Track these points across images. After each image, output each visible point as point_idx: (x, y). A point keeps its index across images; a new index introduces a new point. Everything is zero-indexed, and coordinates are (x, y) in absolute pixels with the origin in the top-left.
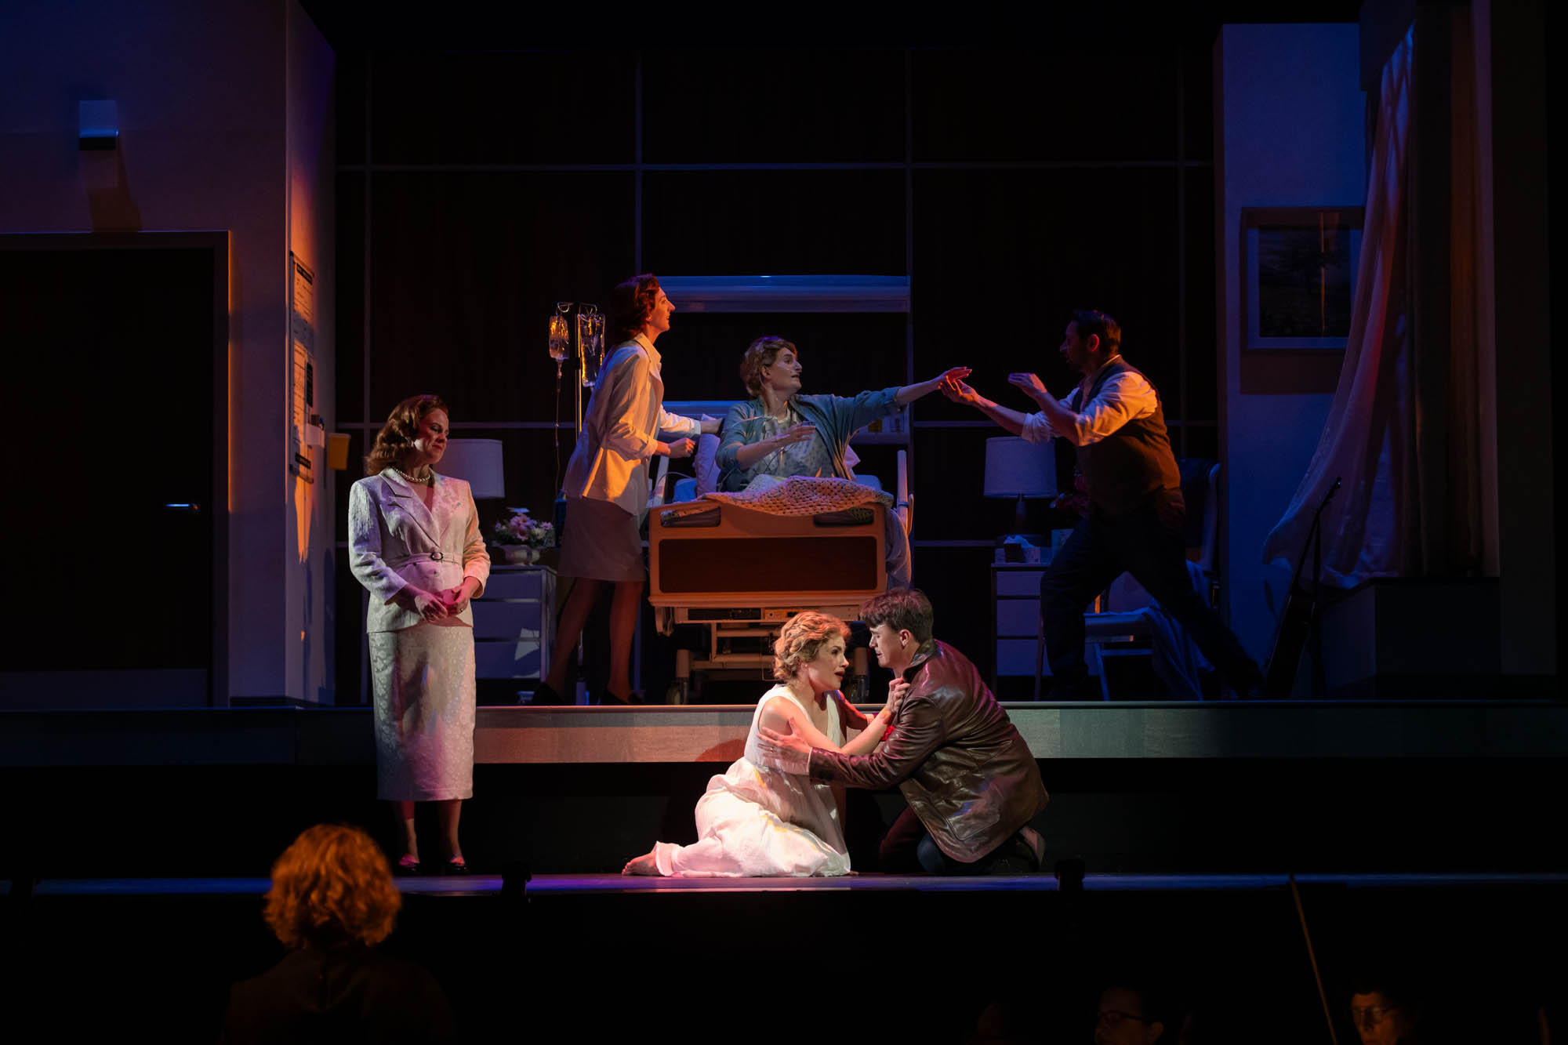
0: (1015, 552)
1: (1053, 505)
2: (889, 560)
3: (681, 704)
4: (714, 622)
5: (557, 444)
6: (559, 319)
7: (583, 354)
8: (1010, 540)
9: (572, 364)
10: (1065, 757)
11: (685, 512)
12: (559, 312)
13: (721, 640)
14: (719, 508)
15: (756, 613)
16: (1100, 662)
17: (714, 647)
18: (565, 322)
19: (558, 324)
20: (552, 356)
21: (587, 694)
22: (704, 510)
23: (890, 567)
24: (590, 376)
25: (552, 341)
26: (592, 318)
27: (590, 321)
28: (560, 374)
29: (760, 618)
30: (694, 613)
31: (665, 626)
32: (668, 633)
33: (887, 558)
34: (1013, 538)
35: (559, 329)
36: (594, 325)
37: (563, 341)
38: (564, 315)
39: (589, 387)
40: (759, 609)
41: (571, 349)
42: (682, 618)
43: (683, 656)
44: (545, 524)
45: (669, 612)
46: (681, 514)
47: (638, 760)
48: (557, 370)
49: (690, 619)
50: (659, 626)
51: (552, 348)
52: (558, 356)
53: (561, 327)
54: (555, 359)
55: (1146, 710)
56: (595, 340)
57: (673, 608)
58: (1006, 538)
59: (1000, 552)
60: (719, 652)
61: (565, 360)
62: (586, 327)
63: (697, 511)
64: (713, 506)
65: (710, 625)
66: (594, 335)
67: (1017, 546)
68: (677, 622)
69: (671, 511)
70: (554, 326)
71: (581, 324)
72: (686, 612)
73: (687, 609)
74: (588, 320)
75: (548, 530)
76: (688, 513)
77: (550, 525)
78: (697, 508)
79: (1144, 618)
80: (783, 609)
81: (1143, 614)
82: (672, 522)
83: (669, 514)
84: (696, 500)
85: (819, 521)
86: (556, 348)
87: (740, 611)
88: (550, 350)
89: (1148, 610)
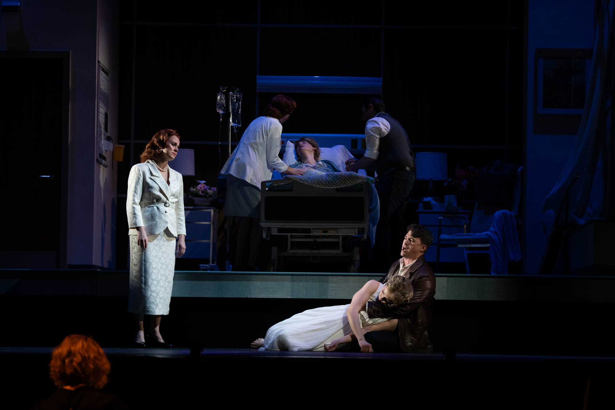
0: (428, 205)
1: (446, 184)
2: (370, 208)
3: (273, 272)
4: (289, 234)
5: (219, 152)
6: (221, 94)
7: (231, 110)
8: (425, 199)
9: (226, 116)
10: (449, 299)
11: (277, 184)
12: (221, 92)
13: (292, 243)
14: (293, 182)
15: (309, 231)
16: (466, 256)
17: (289, 246)
18: (224, 96)
19: (220, 97)
20: (218, 111)
21: (231, 266)
22: (286, 183)
23: (371, 211)
24: (233, 121)
25: (218, 105)
26: (236, 94)
27: (235, 96)
28: (221, 120)
29: (310, 233)
30: (280, 230)
31: (267, 236)
32: (268, 239)
33: (369, 207)
34: (427, 198)
35: (221, 99)
36: (236, 97)
37: (223, 105)
38: (224, 93)
40: (310, 229)
41: (226, 109)
42: (275, 232)
43: (274, 250)
44: (213, 188)
45: (269, 229)
46: (275, 185)
47: (254, 297)
48: (220, 118)
49: (278, 233)
50: (264, 235)
51: (218, 107)
52: (221, 112)
53: (222, 98)
54: (219, 113)
55: (486, 278)
56: (237, 105)
57: (271, 228)
58: (424, 199)
59: (421, 205)
60: (292, 248)
61: (223, 113)
62: (233, 98)
63: (283, 184)
64: (291, 181)
65: (287, 236)
66: (237, 102)
67: (429, 202)
68: (272, 234)
69: (270, 183)
70: (219, 97)
71: (231, 97)
72: (277, 230)
73: (277, 228)
74: (234, 95)
75: (214, 191)
76: (278, 184)
77: (215, 188)
78: (283, 182)
79: (486, 236)
80: (321, 229)
81: (486, 234)
82: (272, 188)
83: (270, 185)
84: (282, 178)
85: (338, 190)
86: (219, 108)
87: (301, 230)
88: (217, 109)
89: (488, 233)
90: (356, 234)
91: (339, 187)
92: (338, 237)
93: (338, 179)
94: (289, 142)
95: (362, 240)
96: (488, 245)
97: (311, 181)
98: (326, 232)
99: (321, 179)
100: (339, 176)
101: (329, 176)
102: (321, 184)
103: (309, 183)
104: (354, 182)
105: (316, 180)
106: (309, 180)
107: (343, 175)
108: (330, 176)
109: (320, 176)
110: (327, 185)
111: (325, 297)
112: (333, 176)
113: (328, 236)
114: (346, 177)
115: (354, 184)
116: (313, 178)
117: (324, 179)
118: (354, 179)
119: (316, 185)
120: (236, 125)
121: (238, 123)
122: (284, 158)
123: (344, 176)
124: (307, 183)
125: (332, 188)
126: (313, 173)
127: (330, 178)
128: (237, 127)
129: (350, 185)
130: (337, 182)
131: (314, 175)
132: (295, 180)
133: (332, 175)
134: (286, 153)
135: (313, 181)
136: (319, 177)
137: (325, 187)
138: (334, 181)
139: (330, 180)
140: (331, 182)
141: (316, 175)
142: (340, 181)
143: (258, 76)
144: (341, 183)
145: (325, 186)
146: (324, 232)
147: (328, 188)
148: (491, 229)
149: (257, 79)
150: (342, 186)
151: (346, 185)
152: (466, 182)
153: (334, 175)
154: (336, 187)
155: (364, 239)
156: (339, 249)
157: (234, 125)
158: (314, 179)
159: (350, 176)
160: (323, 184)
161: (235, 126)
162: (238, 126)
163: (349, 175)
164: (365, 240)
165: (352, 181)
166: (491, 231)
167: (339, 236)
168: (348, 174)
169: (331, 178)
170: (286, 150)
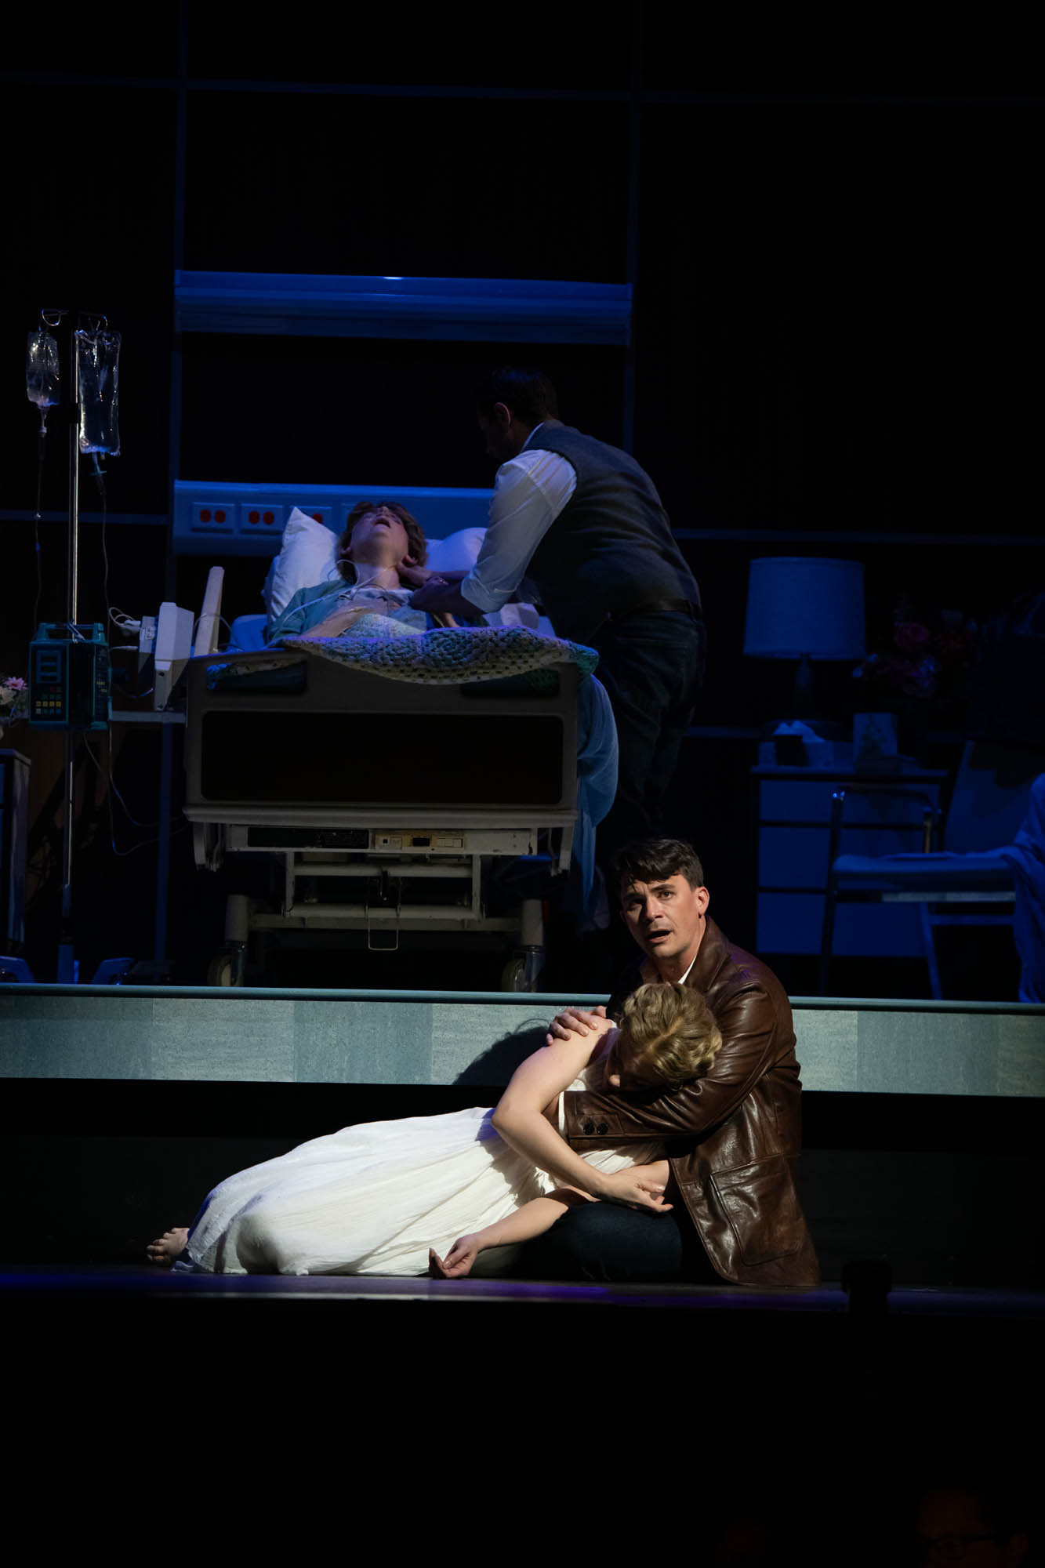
0: (792, 748)
1: (858, 673)
2: (581, 757)
3: (232, 984)
4: (290, 851)
5: (38, 548)
6: (43, 337)
7: (82, 397)
8: (784, 729)
9: (65, 415)
10: (865, 1090)
11: (248, 669)
12: (45, 328)
13: (301, 881)
14: (304, 663)
15: (360, 837)
16: (928, 935)
17: (290, 891)
18: (55, 343)
19: (41, 346)
20: (31, 400)
21: (76, 964)
22: (277, 665)
23: (585, 768)
24: (92, 436)
25: (32, 375)
26: (100, 337)
27: (95, 343)
28: (45, 430)
29: (366, 847)
30: (257, 835)
31: (209, 855)
32: (214, 867)
33: (579, 754)
34: (790, 725)
35: (42, 353)
36: (101, 350)
37: (51, 376)
38: (54, 333)
39: (91, 454)
40: (366, 832)
41: (63, 389)
42: (239, 844)
43: (239, 908)
44: (14, 680)
45: (217, 832)
46: (242, 671)
47: (159, 1076)
48: (41, 425)
49: (250, 845)
50: (200, 855)
51: (31, 386)
52: (43, 402)
53: (47, 352)
54: (35, 404)
55: (1001, 1017)
56: (103, 377)
57: (223, 825)
58: (777, 726)
59: (767, 748)
60: (299, 900)
61: (52, 406)
62: (87, 352)
63: (269, 667)
64: (298, 658)
65: (284, 855)
66: (101, 368)
67: (796, 739)
68: (229, 850)
69: (224, 666)
70: (35, 348)
71: (80, 347)
72: (245, 832)
73: (246, 829)
74: (92, 340)
75: (18, 691)
76: (252, 670)
77: (20, 682)
78: (267, 662)
79: (1004, 865)
80: (407, 831)
81: (1004, 857)
82: (227, 685)
83: (222, 671)
84: (264, 648)
85: (468, 691)
86: (37, 388)
87: (334, 834)
88: (28, 390)
89: (1012, 851)
90: (531, 850)
91: (473, 679)
92: (466, 861)
93: (471, 653)
94: (296, 512)
95: (553, 873)
96: (1009, 896)
97: (371, 657)
98: (425, 842)
99: (409, 652)
100: (474, 640)
101: (436, 639)
102: (406, 668)
103: (363, 667)
104: (526, 662)
105: (389, 654)
106: (362, 654)
107: (488, 637)
108: (442, 639)
109: (405, 641)
110: (429, 671)
111: (417, 1080)
112: (452, 640)
113: (432, 856)
114: (497, 645)
115: (525, 668)
116: (379, 647)
117: (419, 650)
118: (527, 651)
119: (389, 671)
120: (102, 450)
121: (109, 443)
122: (277, 570)
123: (491, 640)
124: (357, 667)
125: (446, 682)
126: (380, 629)
127: (442, 649)
128: (103, 457)
129: (514, 671)
130: (465, 659)
131: (382, 635)
132: (313, 652)
133: (447, 636)
134: (283, 551)
135: (379, 658)
136: (399, 644)
137: (420, 681)
138: (455, 659)
139: (442, 655)
140: (443, 663)
141: (389, 637)
142: (477, 659)
143: (178, 273)
144: (480, 665)
145: (421, 676)
146: (417, 842)
147: (433, 682)
148: (1022, 837)
149: (177, 281)
150: (485, 678)
151: (499, 673)
152: (932, 668)
153: (455, 637)
154: (460, 681)
155: (560, 871)
156: (470, 906)
157: (94, 449)
158: (381, 649)
159: (514, 640)
160: (415, 670)
161: (98, 454)
162: (106, 454)
163: (508, 635)
164: (564, 871)
165: (520, 657)
166: (1022, 847)
167: (470, 857)
168: (505, 634)
169: (444, 647)
170: (285, 542)
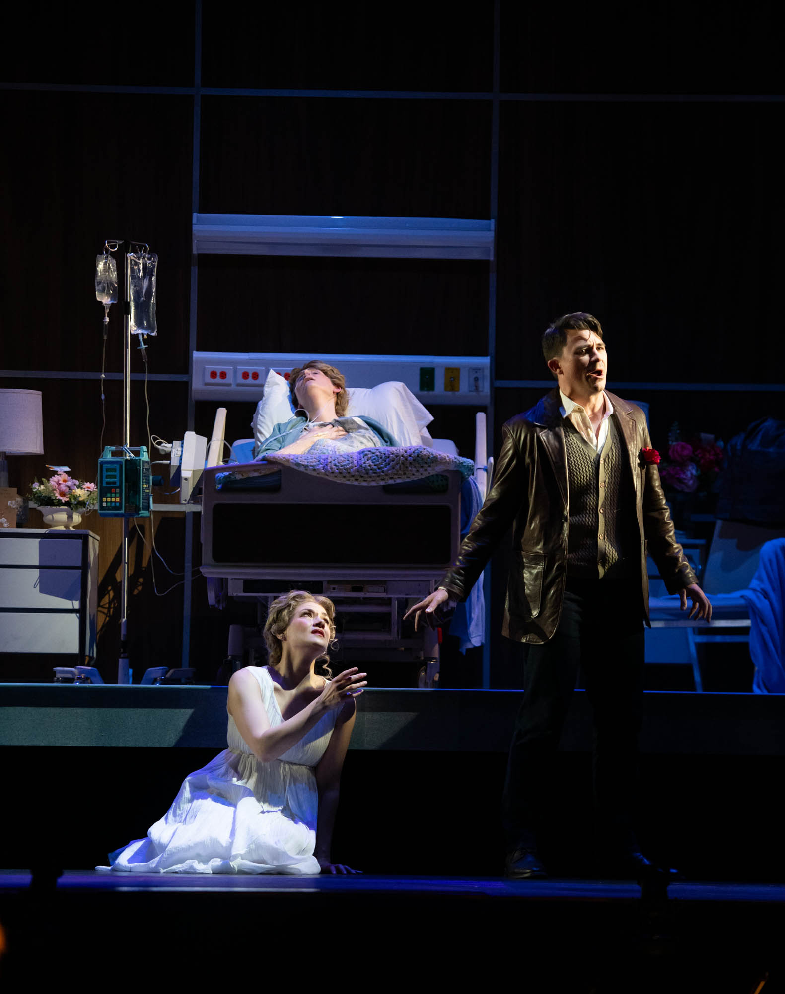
5: (103, 397)
6: (107, 258)
7: (132, 297)
9: (120, 309)
11: (243, 475)
12: (107, 251)
14: (279, 471)
15: (317, 587)
16: (693, 649)
18: (114, 262)
19: (105, 264)
20: (99, 299)
21: (131, 671)
22: (263, 472)
24: (139, 324)
25: (100, 283)
26: (144, 258)
27: (141, 262)
28: (107, 319)
30: (249, 585)
31: (217, 600)
32: (221, 607)
35: (106, 269)
36: (145, 267)
38: (113, 255)
39: (137, 335)
40: (321, 583)
41: (120, 292)
42: (236, 590)
43: (236, 632)
44: (88, 484)
45: (222, 583)
46: (239, 477)
48: (105, 316)
49: (244, 592)
50: (211, 597)
51: (99, 290)
52: (106, 300)
53: (109, 268)
54: (101, 302)
56: (146, 284)
57: (227, 579)
61: (112, 303)
62: (136, 268)
63: (256, 474)
64: (275, 469)
66: (145, 278)
68: (230, 595)
69: (227, 473)
70: (101, 266)
71: (131, 264)
72: (241, 584)
73: (242, 581)
74: (139, 260)
75: (90, 491)
76: (245, 476)
77: (92, 485)
78: (255, 471)
79: (742, 602)
80: (347, 582)
81: (742, 597)
82: (230, 485)
83: (226, 477)
84: (254, 462)
85: (387, 489)
86: (103, 291)
87: (300, 584)
88: (97, 293)
89: (748, 593)
91: (391, 482)
92: (388, 602)
93: (389, 464)
94: (272, 373)
96: (746, 623)
97: (324, 467)
98: (360, 590)
99: (348, 464)
100: (391, 456)
101: (366, 455)
102: (347, 475)
103: (318, 474)
104: (426, 470)
105: (335, 465)
106: (318, 465)
107: (401, 454)
108: (370, 456)
109: (346, 456)
110: (362, 477)
112: (377, 456)
113: (365, 599)
114: (406, 459)
115: (425, 474)
116: (329, 461)
117: (355, 462)
118: (426, 463)
119: (336, 476)
120: (145, 332)
121: (150, 327)
122: (260, 411)
123: (402, 456)
124: (314, 474)
125: (373, 484)
126: (330, 449)
127: (370, 461)
128: (146, 337)
129: (418, 476)
130: (385, 469)
131: (331, 453)
132: (286, 464)
133: (373, 453)
134: (264, 398)
135: (329, 468)
136: (342, 459)
137: (356, 483)
138: (379, 469)
139: (370, 466)
140: (371, 471)
141: (336, 454)
142: (393, 468)
143: (195, 215)
144: (396, 472)
145: (356, 480)
146: (354, 590)
147: (365, 484)
148: (755, 583)
149: (194, 221)
150: (398, 481)
151: (409, 477)
152: (694, 472)
153: (378, 454)
154: (382, 483)
155: (450, 608)
156: (389, 631)
157: (140, 332)
158: (330, 462)
159: (418, 456)
160: (353, 476)
161: (143, 334)
162: (148, 335)
163: (414, 453)
165: (422, 467)
166: (754, 590)
167: (390, 599)
168: (412, 451)
169: (372, 460)
170: (265, 393)
